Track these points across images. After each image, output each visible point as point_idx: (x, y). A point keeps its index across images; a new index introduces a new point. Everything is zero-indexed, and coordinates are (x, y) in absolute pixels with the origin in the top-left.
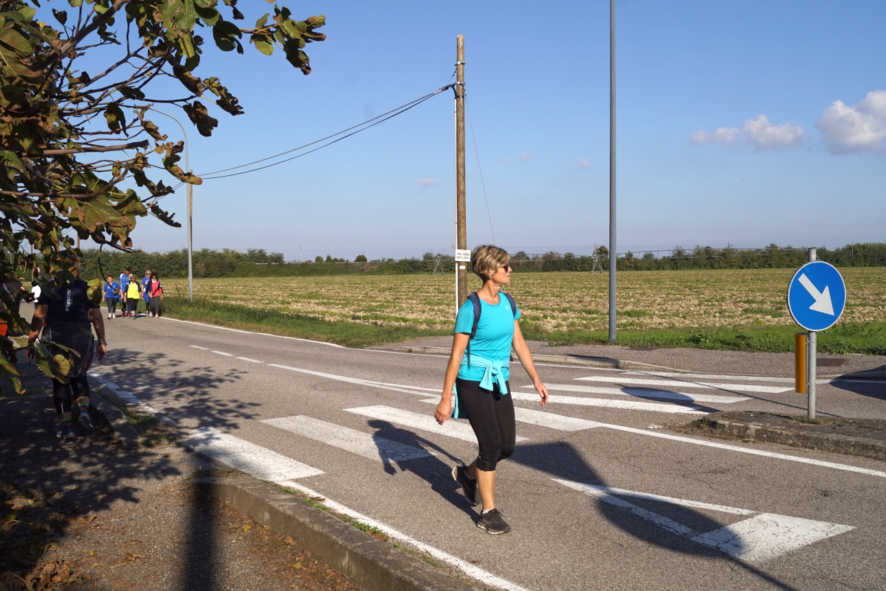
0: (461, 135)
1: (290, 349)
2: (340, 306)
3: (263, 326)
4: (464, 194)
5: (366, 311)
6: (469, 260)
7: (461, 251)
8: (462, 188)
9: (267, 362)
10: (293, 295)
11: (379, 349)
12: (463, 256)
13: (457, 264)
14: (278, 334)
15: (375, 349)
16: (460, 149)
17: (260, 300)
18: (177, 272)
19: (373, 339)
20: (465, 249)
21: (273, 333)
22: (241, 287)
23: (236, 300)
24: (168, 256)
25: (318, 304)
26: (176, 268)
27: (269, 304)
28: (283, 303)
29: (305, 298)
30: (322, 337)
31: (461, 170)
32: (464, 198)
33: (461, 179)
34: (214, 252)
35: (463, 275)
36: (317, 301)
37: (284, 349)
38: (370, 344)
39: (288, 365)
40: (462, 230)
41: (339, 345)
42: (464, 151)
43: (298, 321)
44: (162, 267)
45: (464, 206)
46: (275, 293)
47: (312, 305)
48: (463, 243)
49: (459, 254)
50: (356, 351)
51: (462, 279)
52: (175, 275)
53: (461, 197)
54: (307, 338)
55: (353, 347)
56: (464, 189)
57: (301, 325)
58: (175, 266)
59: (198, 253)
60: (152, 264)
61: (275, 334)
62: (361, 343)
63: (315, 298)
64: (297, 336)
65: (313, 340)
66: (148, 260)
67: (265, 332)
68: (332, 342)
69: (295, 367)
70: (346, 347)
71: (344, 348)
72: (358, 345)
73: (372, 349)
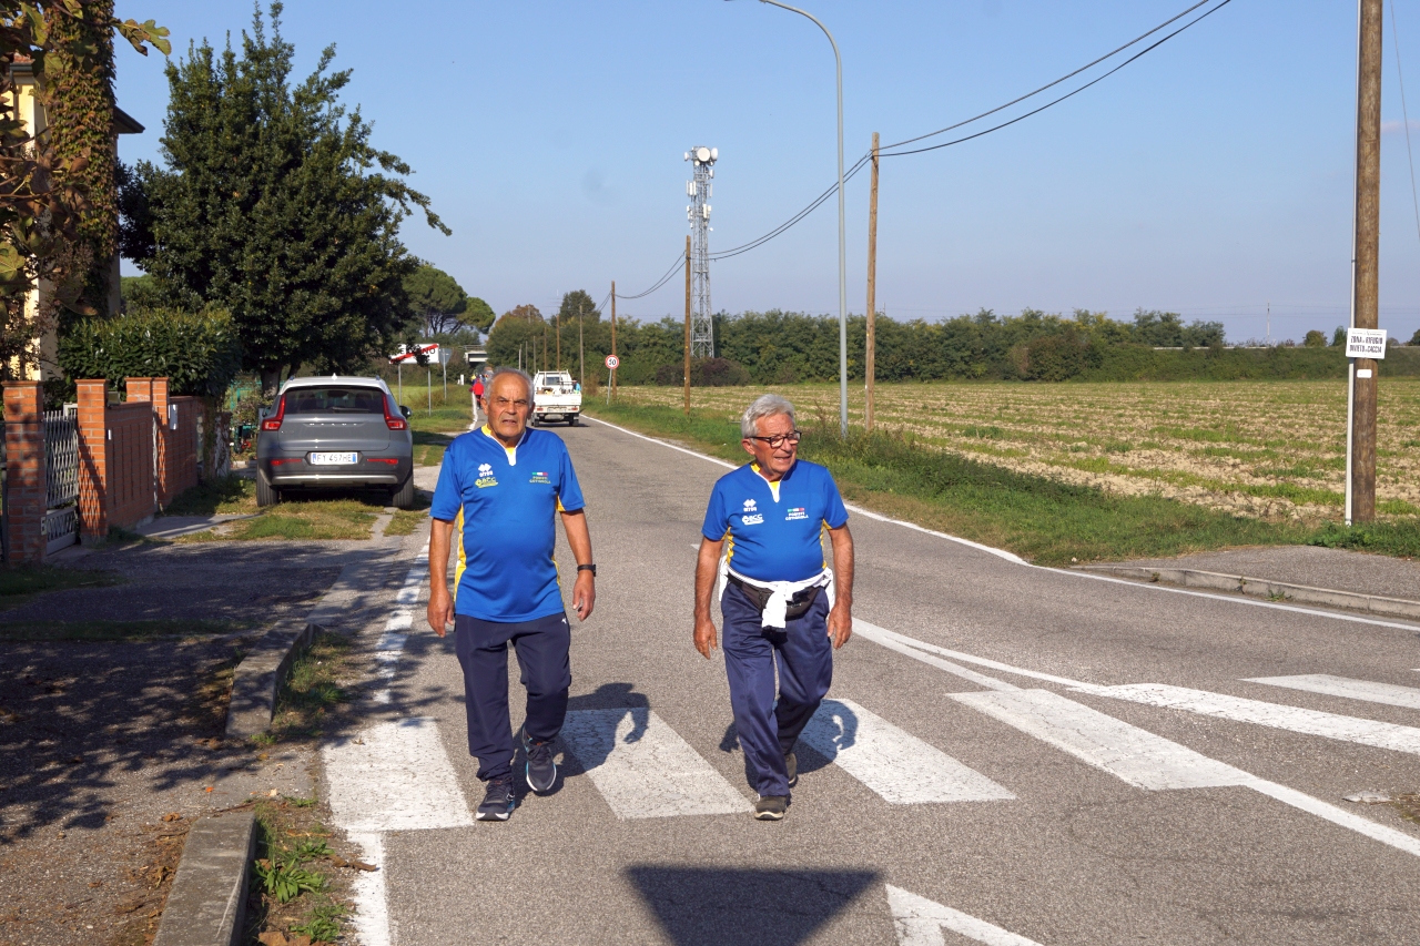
0: (1372, 35)
4: (1375, 186)
6: (1381, 356)
7: (1363, 333)
8: (1368, 171)
10: (1167, 429)
11: (1095, 572)
12: (1366, 345)
13: (1351, 366)
15: (1088, 570)
16: (1369, 71)
18: (964, 367)
20: (1374, 325)
24: (944, 329)
26: (962, 358)
31: (1369, 126)
32: (1376, 196)
33: (1367, 148)
34: (1053, 319)
35: (1365, 391)
38: (1090, 556)
40: (1367, 277)
41: (1022, 557)
42: (1378, 77)
44: (931, 356)
45: (1376, 216)
48: (1367, 314)
49: (1355, 339)
51: (1362, 404)
52: (960, 373)
53: (1366, 194)
55: (1046, 563)
56: (1376, 173)
58: (960, 354)
59: (1016, 322)
60: (906, 347)
66: (898, 339)
68: (1011, 549)
70: (1031, 563)
71: (1025, 563)
72: (1061, 560)
73: (1083, 570)
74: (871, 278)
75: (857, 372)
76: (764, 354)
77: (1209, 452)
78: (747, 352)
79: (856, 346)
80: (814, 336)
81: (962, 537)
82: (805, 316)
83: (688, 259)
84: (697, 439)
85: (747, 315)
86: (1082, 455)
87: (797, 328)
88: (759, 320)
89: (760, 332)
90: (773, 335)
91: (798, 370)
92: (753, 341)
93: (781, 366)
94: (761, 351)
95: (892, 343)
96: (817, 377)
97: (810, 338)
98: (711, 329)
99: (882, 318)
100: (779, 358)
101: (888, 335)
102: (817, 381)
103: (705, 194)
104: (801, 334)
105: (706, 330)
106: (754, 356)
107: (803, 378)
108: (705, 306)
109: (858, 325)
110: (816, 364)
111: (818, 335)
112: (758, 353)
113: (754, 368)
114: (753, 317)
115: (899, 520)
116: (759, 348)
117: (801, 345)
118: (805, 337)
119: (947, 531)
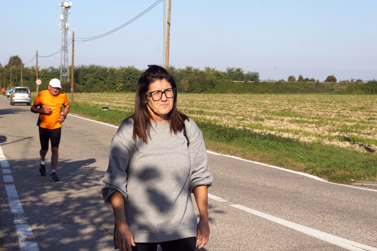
1: (261, 181)
2: (314, 125)
3: (232, 147)
5: (341, 131)
9: (231, 201)
10: (266, 112)
11: (371, 187)
14: (248, 158)
15: (366, 186)
17: (234, 116)
19: (362, 172)
21: (243, 156)
22: (218, 103)
23: (212, 115)
25: (291, 122)
27: (243, 120)
28: (256, 119)
29: (278, 115)
30: (299, 164)
34: (197, 70)
36: (290, 118)
37: (253, 180)
38: (359, 178)
39: (256, 208)
41: (320, 177)
43: (271, 143)
46: (249, 109)
47: (285, 123)
50: (343, 189)
54: (281, 165)
55: (337, 182)
57: (274, 148)
59: (183, 71)
61: (245, 158)
62: (348, 176)
63: (288, 116)
64: (269, 162)
65: (288, 168)
67: (234, 154)
68: (312, 173)
69: (266, 211)
70: (329, 181)
71: (326, 181)
72: (344, 179)
73: (362, 185)
74: (168, 47)
75: (124, 88)
76: (89, 81)
77: (297, 122)
78: (82, 80)
79: (123, 79)
80: (108, 75)
81: (273, 165)
82: (104, 67)
83: (73, 40)
84: (84, 113)
85: (82, 66)
86: (247, 122)
87: (101, 71)
88: (86, 68)
89: (87, 73)
90: (92, 74)
91: (101, 87)
92: (84, 76)
93: (95, 85)
94: (87, 80)
95: (137, 78)
96: (109, 90)
97: (106, 75)
98: (68, 71)
99: (133, 68)
100: (95, 82)
101: (135, 74)
102: (109, 92)
103: (67, 19)
104: (103, 74)
105: (66, 71)
106: (84, 82)
107: (103, 90)
108: (66, 63)
109: (124, 71)
110: (108, 85)
111: (109, 74)
112: (86, 80)
113: (85, 86)
114: (85, 66)
115: (225, 154)
116: (87, 78)
117: (102, 78)
118: (104, 75)
119: (261, 161)
